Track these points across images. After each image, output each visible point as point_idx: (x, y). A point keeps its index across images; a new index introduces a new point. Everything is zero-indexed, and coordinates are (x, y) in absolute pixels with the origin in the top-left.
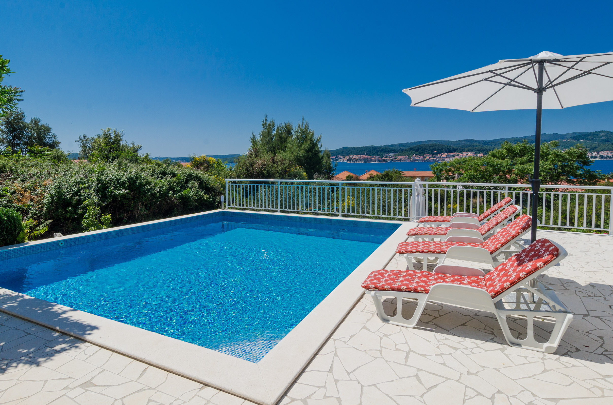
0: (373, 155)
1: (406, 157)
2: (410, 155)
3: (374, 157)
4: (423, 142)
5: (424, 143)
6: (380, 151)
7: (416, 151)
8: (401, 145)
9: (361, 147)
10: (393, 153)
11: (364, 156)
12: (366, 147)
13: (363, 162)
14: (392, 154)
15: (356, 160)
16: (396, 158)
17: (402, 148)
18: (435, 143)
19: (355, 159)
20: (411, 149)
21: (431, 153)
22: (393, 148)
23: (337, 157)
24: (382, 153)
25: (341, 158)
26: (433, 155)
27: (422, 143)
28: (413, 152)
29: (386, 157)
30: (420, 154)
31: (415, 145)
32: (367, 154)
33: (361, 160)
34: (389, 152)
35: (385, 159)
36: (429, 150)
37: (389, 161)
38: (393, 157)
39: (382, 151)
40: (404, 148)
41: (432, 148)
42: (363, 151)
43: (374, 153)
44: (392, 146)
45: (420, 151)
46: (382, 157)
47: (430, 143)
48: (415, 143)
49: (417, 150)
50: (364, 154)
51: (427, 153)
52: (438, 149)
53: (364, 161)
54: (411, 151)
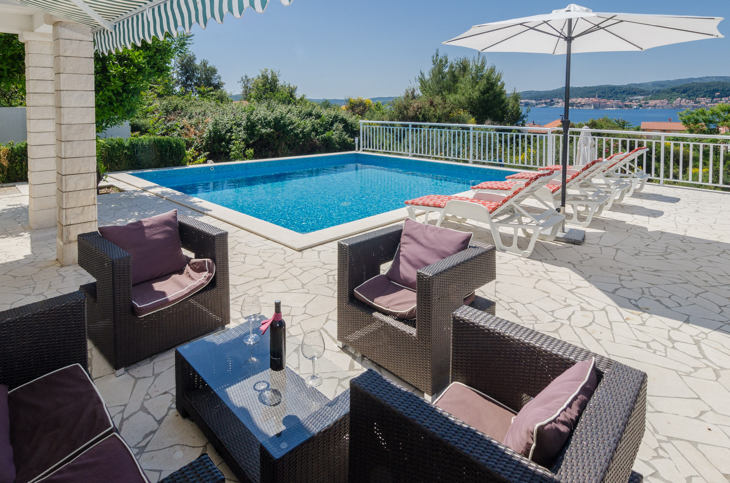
0: (609, 98)
1: (665, 101)
2: (671, 98)
3: (611, 101)
4: (695, 79)
5: (698, 81)
6: (621, 92)
7: (682, 93)
8: (654, 84)
9: (590, 87)
10: (642, 95)
11: (595, 100)
12: (597, 87)
13: (593, 107)
14: (640, 97)
15: (582, 106)
16: (647, 103)
17: (657, 88)
18: (717, 80)
19: (579, 103)
20: (674, 90)
21: (709, 97)
22: (643, 88)
23: (552, 101)
24: (624, 95)
25: (558, 102)
26: (713, 99)
27: (694, 81)
28: (676, 94)
29: (631, 101)
30: (689, 97)
31: (680, 84)
32: (599, 97)
33: (589, 105)
34: (635, 93)
35: (629, 103)
36: (707, 92)
37: (635, 107)
38: (642, 102)
39: (624, 92)
40: (662, 88)
41: (712, 88)
42: (592, 92)
43: (610, 95)
44: (640, 85)
45: (690, 93)
46: (624, 100)
47: (708, 81)
48: (681, 80)
49: (684, 92)
50: (594, 97)
51: (702, 95)
52: (723, 90)
53: (595, 107)
54: (674, 93)
